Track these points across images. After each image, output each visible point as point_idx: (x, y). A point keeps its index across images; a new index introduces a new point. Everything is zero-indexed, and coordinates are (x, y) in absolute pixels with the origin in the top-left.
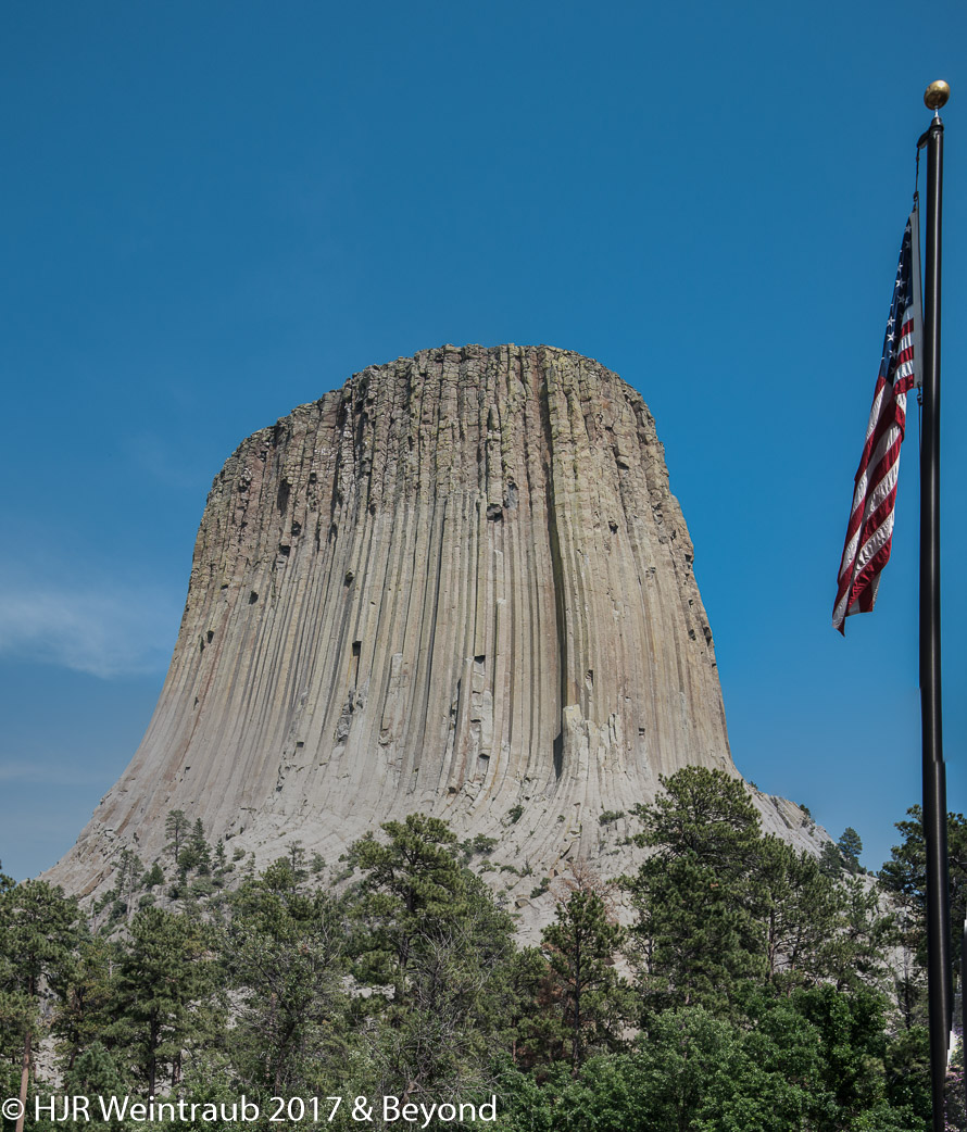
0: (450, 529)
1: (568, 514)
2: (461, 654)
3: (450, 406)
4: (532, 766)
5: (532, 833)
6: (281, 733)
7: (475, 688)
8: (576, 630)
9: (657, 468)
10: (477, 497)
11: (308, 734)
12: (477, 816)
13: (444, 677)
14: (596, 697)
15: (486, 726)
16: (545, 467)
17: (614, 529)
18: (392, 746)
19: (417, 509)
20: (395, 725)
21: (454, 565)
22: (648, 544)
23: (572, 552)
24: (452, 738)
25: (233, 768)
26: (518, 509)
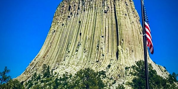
0: (98, 14)
1: (118, 12)
2: (99, 36)
4: (112, 57)
5: (112, 70)
6: (66, 49)
7: (102, 42)
8: (120, 32)
9: (133, 5)
10: (102, 9)
11: (71, 50)
13: (96, 40)
15: (104, 49)
16: (114, 5)
17: (126, 15)
18: (86, 52)
19: (92, 11)
20: (87, 48)
21: (98, 20)
22: (132, 18)
23: (119, 18)
24: (97, 51)
25: (56, 56)
26: (109, 11)
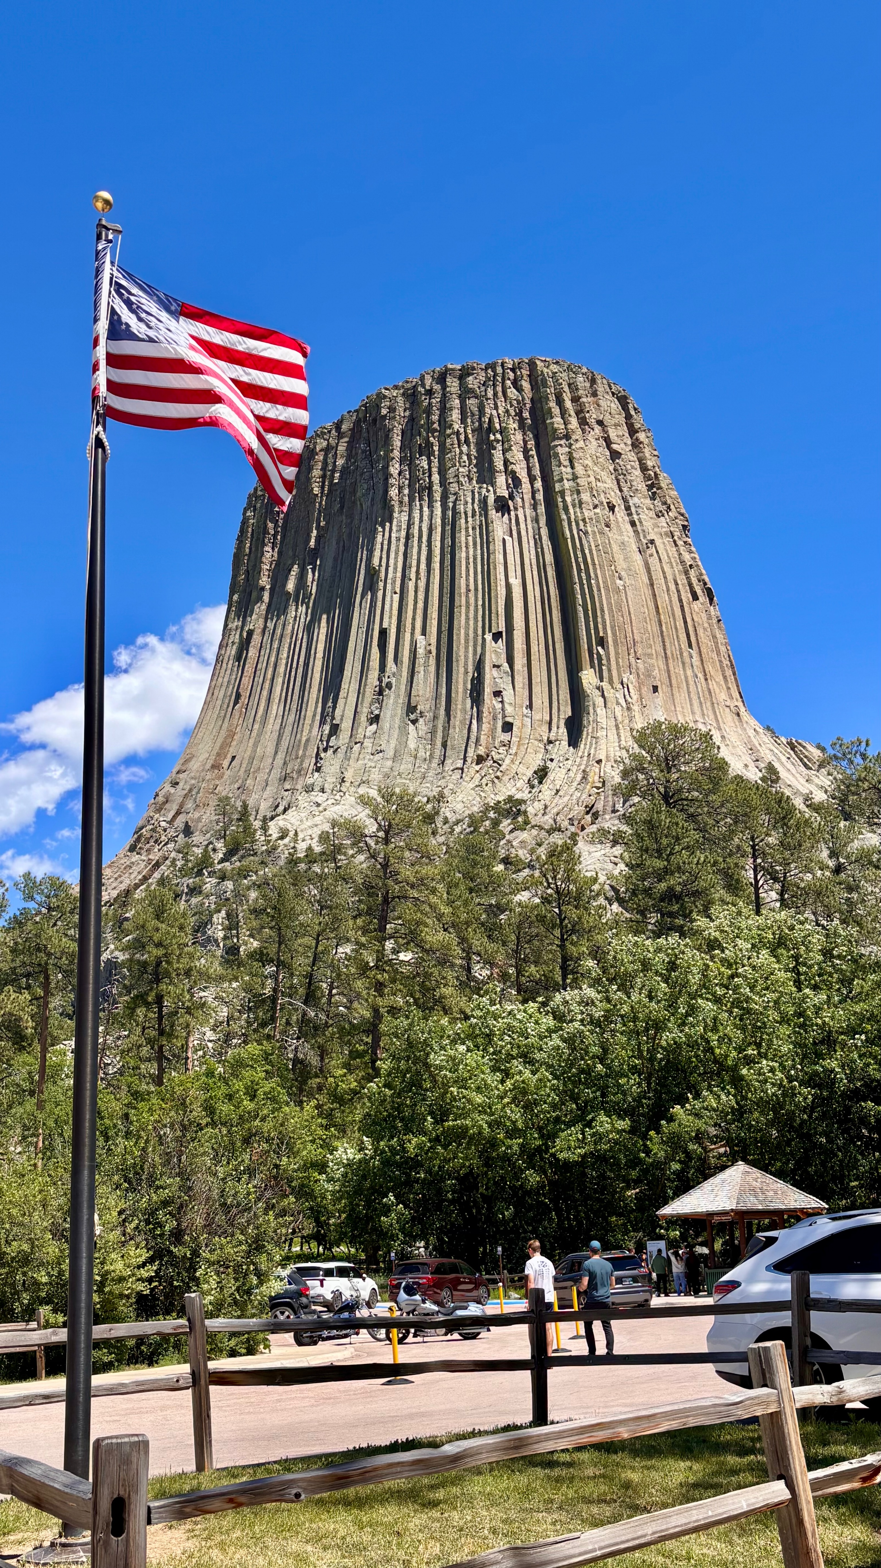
0: (461, 520)
1: (568, 499)
2: (480, 635)
3: (455, 415)
4: (554, 728)
5: (558, 791)
6: (318, 719)
7: (494, 662)
9: (647, 451)
10: (484, 491)
11: (342, 716)
12: (505, 779)
14: (609, 660)
15: (508, 695)
17: (612, 508)
18: (421, 721)
19: (431, 506)
20: (423, 702)
21: (467, 552)
22: (647, 518)
24: (476, 710)
25: (276, 752)
26: (523, 499)
